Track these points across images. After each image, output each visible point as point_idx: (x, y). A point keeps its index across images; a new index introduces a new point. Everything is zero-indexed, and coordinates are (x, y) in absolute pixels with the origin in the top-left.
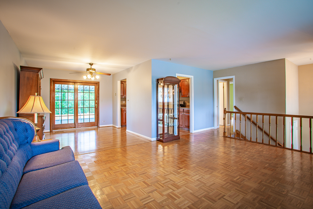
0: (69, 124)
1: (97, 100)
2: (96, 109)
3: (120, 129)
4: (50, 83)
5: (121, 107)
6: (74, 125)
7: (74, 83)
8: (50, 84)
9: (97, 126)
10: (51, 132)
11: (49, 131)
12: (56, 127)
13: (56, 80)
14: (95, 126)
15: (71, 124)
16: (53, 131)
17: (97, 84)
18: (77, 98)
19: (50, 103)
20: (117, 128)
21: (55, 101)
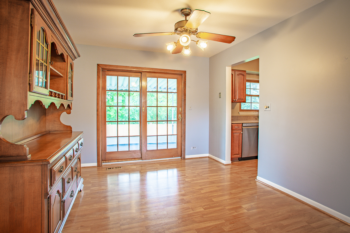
0: (131, 151)
1: (181, 107)
2: (180, 124)
3: (230, 167)
4: (98, 72)
5: (232, 120)
6: (140, 154)
7: (140, 74)
8: (98, 75)
9: (181, 156)
10: (99, 165)
11: (95, 164)
12: (108, 156)
13: (107, 68)
14: (178, 157)
15: (134, 152)
16: (103, 164)
17: (181, 76)
18: (146, 102)
19: (97, 111)
20: (223, 164)
21: (105, 108)
